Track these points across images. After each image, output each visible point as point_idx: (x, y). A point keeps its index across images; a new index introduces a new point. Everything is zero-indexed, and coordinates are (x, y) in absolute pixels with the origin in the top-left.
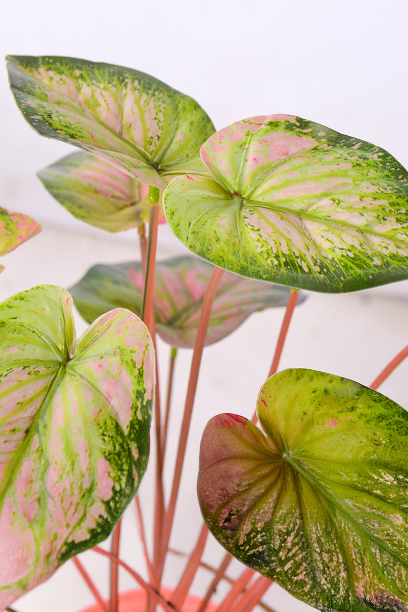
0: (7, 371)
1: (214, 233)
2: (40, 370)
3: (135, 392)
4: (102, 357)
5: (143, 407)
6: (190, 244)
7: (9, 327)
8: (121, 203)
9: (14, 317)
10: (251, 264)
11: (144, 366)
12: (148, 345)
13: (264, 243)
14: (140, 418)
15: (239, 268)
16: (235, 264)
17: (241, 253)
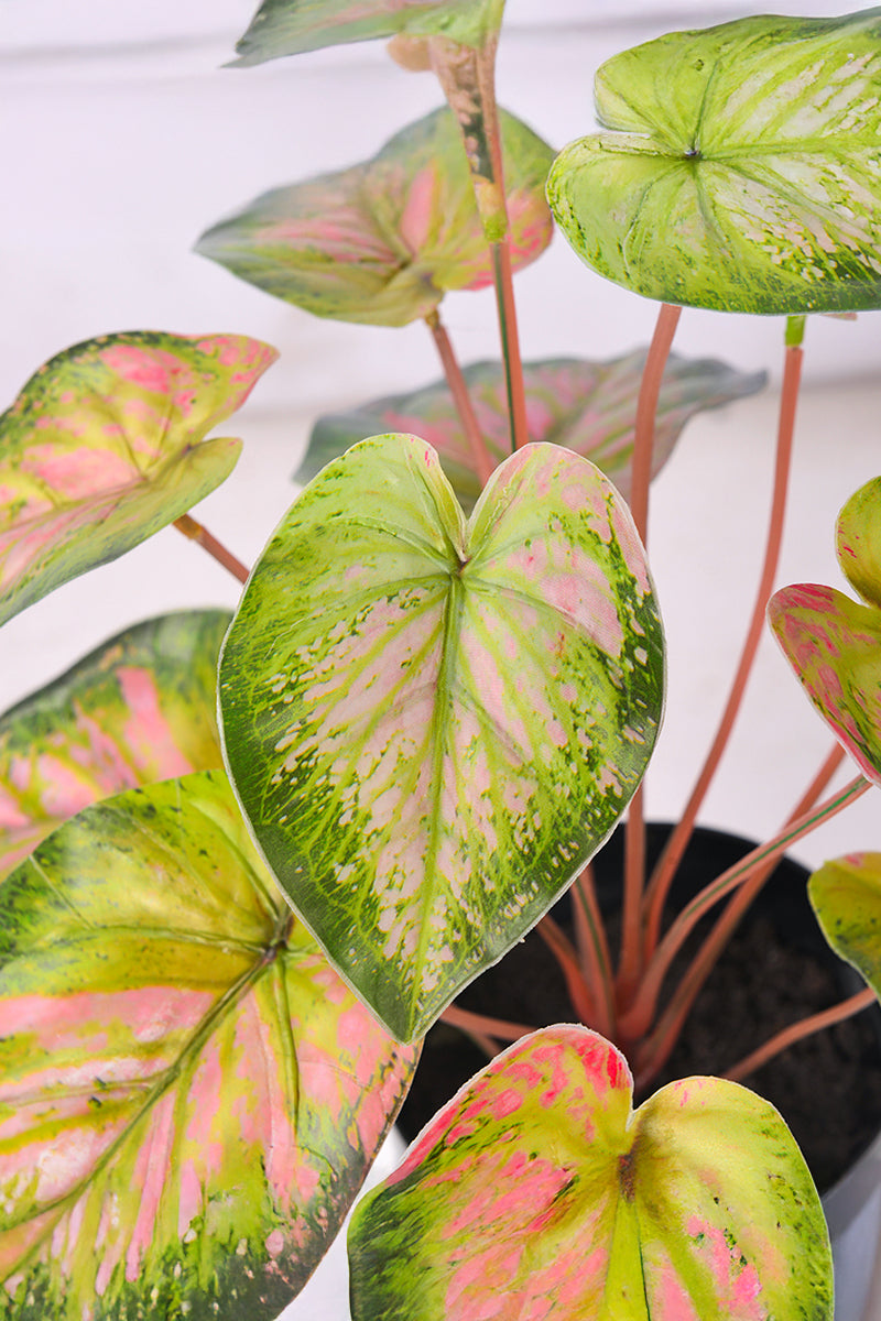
0: (362, 611)
1: (676, 252)
2: (418, 597)
3: (615, 588)
4: (528, 543)
5: (638, 611)
6: (637, 284)
7: (333, 532)
8: (384, 269)
9: (336, 512)
10: (774, 288)
11: (616, 537)
12: (611, 496)
13: (782, 244)
14: (640, 632)
15: (755, 302)
16: (742, 298)
17: (744, 273)
